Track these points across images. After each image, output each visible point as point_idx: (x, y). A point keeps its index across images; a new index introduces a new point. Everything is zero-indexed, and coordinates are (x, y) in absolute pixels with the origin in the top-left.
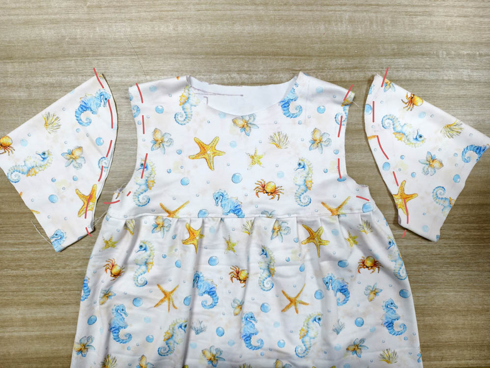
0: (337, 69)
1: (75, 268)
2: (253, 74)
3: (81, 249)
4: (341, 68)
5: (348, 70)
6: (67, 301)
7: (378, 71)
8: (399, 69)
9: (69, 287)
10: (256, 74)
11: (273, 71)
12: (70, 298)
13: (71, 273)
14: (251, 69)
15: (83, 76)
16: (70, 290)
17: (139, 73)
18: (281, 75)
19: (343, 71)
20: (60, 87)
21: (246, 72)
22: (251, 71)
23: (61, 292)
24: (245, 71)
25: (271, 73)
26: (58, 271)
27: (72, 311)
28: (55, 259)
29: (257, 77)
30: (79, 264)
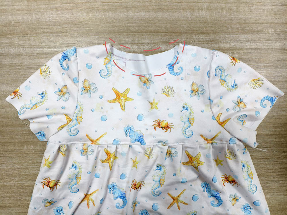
0: (199, 42)
1: (18, 181)
2: (142, 45)
3: (22, 168)
4: (202, 41)
5: (207, 43)
6: (12, 205)
7: (228, 43)
8: (242, 42)
9: (13, 195)
10: (144, 46)
11: (155, 43)
12: (14, 202)
13: (15, 185)
14: (140, 42)
15: (23, 48)
16: (14, 197)
17: (62, 46)
18: (161, 46)
19: (204, 43)
20: (8, 55)
21: (136, 44)
22: (140, 43)
23: (8, 199)
24: (135, 43)
25: (154, 44)
26: (6, 184)
27: (16, 212)
28: (4, 175)
29: (144, 47)
30: (20, 179)
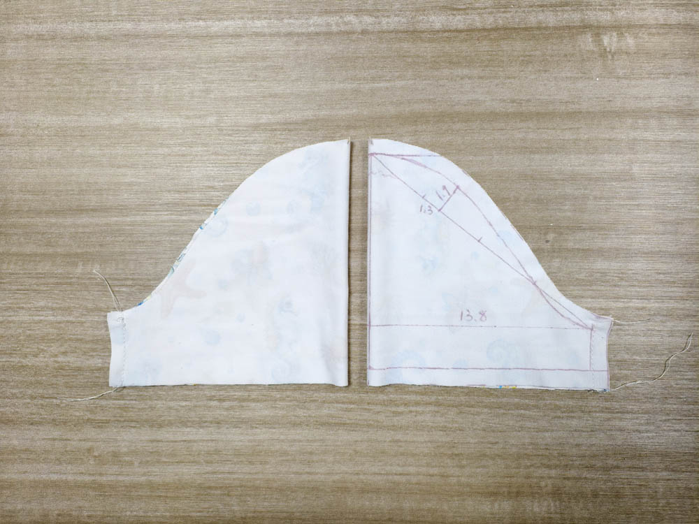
0: (531, 6)
1: (56, 356)
2: (383, 16)
3: (68, 322)
4: (538, 5)
5: (551, 9)
6: (36, 417)
7: (607, 10)
8: (644, 7)
9: (41, 391)
10: (388, 16)
11: (417, 10)
12: (42, 411)
13: (47, 366)
14: (379, 7)
15: (92, 21)
16: (43, 397)
17: (185, 17)
18: (432, 18)
19: (543, 11)
20: (53, 38)
21: (370, 13)
22: (378, 11)
23: (28, 401)
24: (368, 10)
25: (413, 14)
26: (25, 362)
27: (45, 437)
28: (21, 338)
29: (390, 20)
30: (63, 349)
